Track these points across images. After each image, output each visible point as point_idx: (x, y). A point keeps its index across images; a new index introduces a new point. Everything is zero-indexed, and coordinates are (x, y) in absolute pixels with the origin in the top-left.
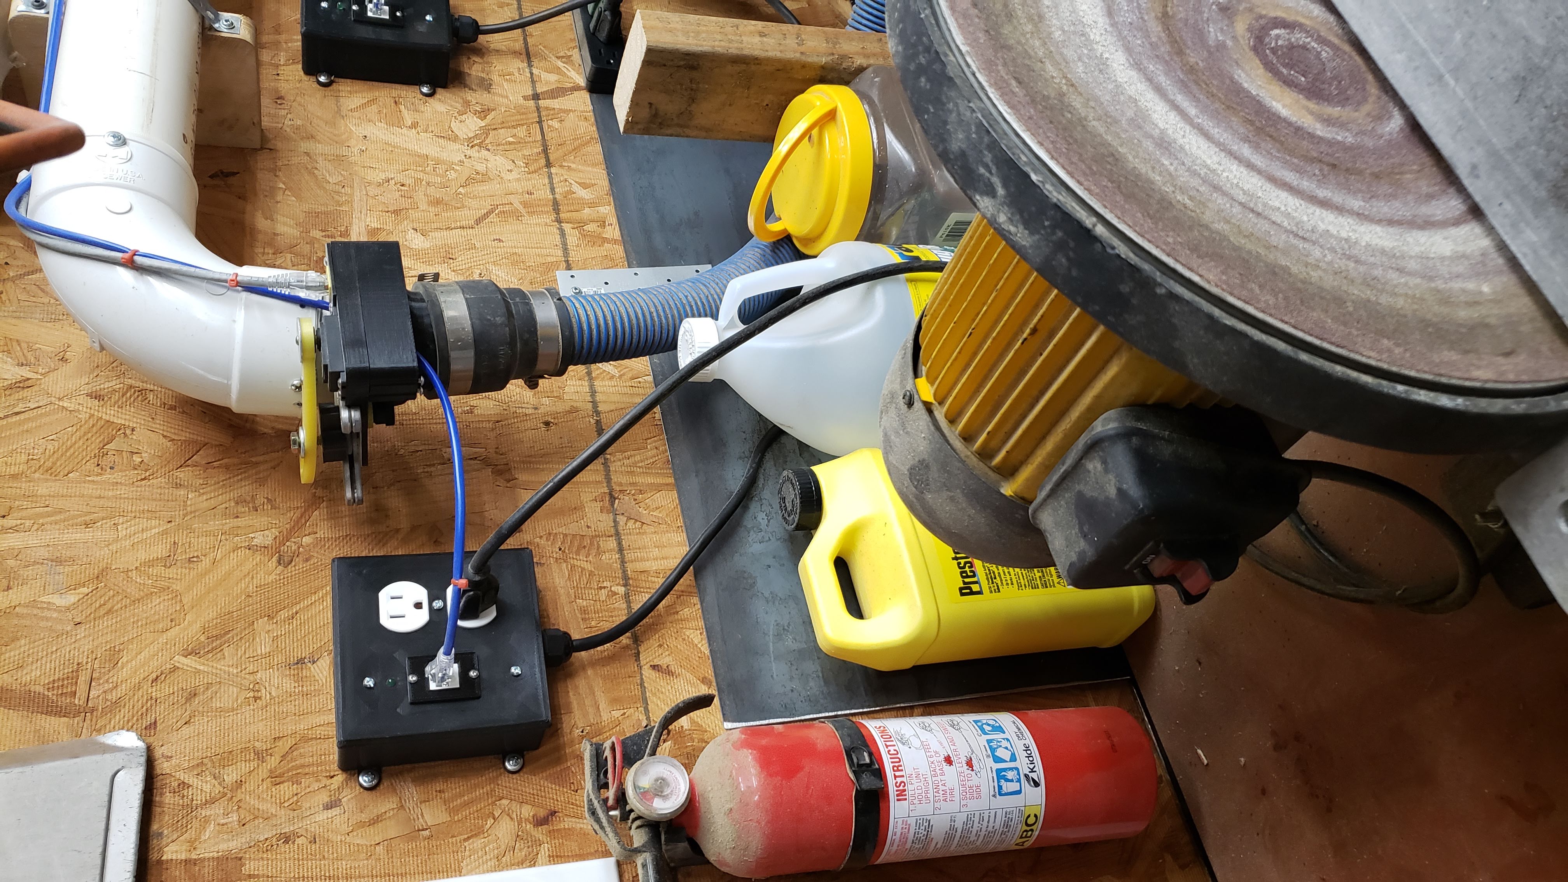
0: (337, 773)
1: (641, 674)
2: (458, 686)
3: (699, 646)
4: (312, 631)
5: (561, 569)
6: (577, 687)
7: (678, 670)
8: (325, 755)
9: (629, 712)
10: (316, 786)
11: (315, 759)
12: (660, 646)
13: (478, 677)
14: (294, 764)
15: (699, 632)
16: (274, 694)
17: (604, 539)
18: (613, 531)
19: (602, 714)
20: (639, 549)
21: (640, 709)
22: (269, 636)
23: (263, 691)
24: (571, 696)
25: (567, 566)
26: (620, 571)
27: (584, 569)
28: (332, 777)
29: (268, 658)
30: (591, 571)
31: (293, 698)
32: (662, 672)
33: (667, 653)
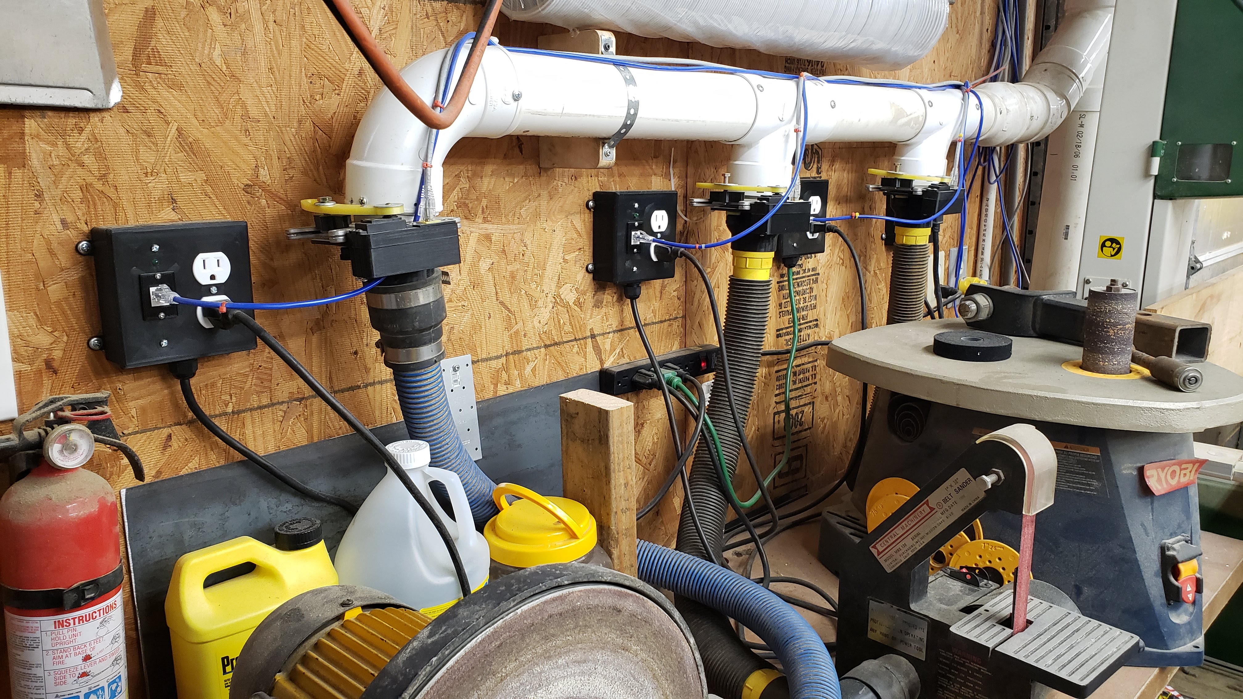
0: (89, 226)
1: (164, 428)
2: (152, 306)
3: (186, 467)
4: (197, 208)
5: (244, 368)
6: (154, 383)
7: (167, 454)
8: (103, 219)
9: (135, 420)
10: (79, 213)
11: (101, 212)
12: (186, 440)
13: (160, 319)
14: (97, 199)
15: (197, 466)
16: (150, 185)
17: (269, 396)
18: (275, 401)
19: (133, 402)
20: (262, 420)
21: (137, 428)
22: (192, 181)
23: (152, 178)
24: (147, 380)
25: (248, 371)
26: (244, 408)
27: (246, 383)
28: (86, 223)
29: (176, 180)
30: (244, 388)
31: (147, 197)
32: (165, 442)
33: (181, 445)
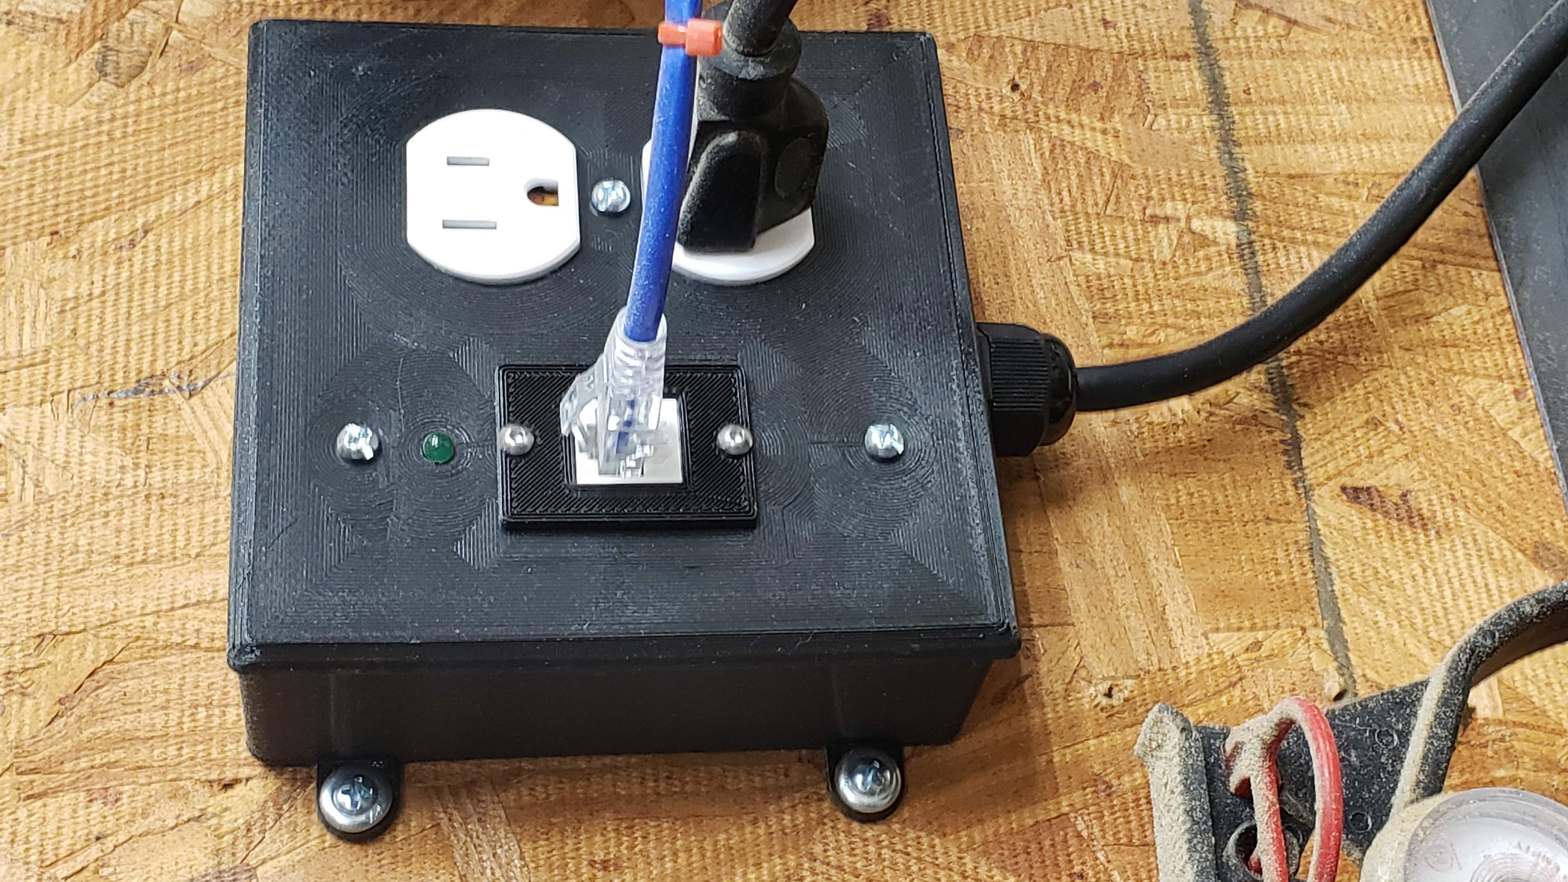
0: (245, 772)
1: (1312, 517)
2: (679, 478)
3: (1515, 434)
4: (195, 290)
5: (1016, 152)
6: (1081, 540)
7: (1445, 512)
8: (209, 706)
9: (1272, 642)
10: (168, 812)
11: (174, 716)
12: (1374, 424)
14: (99, 729)
15: (1508, 388)
16: (50, 487)
17: (1161, 64)
18: (1189, 42)
19: (1177, 641)
20: (1283, 102)
21: (1312, 633)
22: (49, 299)
23: (16, 474)
24: (1065, 568)
25: (1038, 141)
26: (1220, 171)
27: (1098, 157)
28: (227, 786)
29: (42, 369)
30: (1122, 164)
31: (113, 504)
32: (1386, 514)
33: (1399, 450)
